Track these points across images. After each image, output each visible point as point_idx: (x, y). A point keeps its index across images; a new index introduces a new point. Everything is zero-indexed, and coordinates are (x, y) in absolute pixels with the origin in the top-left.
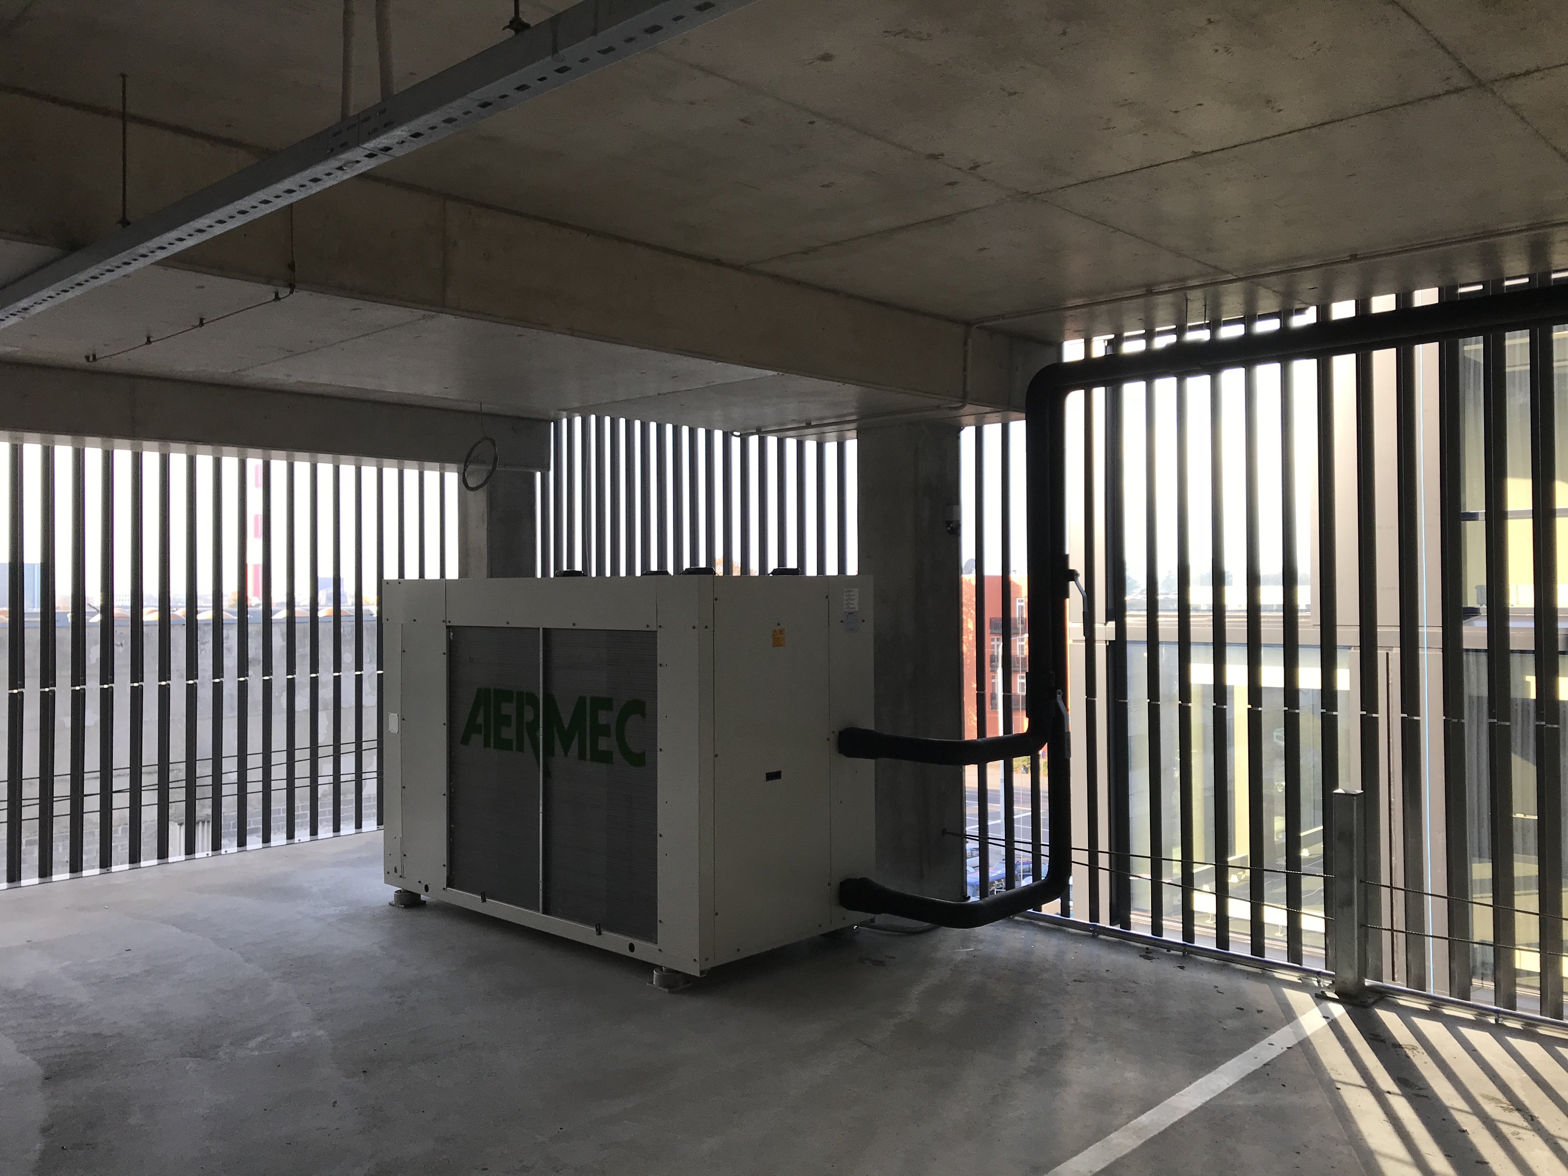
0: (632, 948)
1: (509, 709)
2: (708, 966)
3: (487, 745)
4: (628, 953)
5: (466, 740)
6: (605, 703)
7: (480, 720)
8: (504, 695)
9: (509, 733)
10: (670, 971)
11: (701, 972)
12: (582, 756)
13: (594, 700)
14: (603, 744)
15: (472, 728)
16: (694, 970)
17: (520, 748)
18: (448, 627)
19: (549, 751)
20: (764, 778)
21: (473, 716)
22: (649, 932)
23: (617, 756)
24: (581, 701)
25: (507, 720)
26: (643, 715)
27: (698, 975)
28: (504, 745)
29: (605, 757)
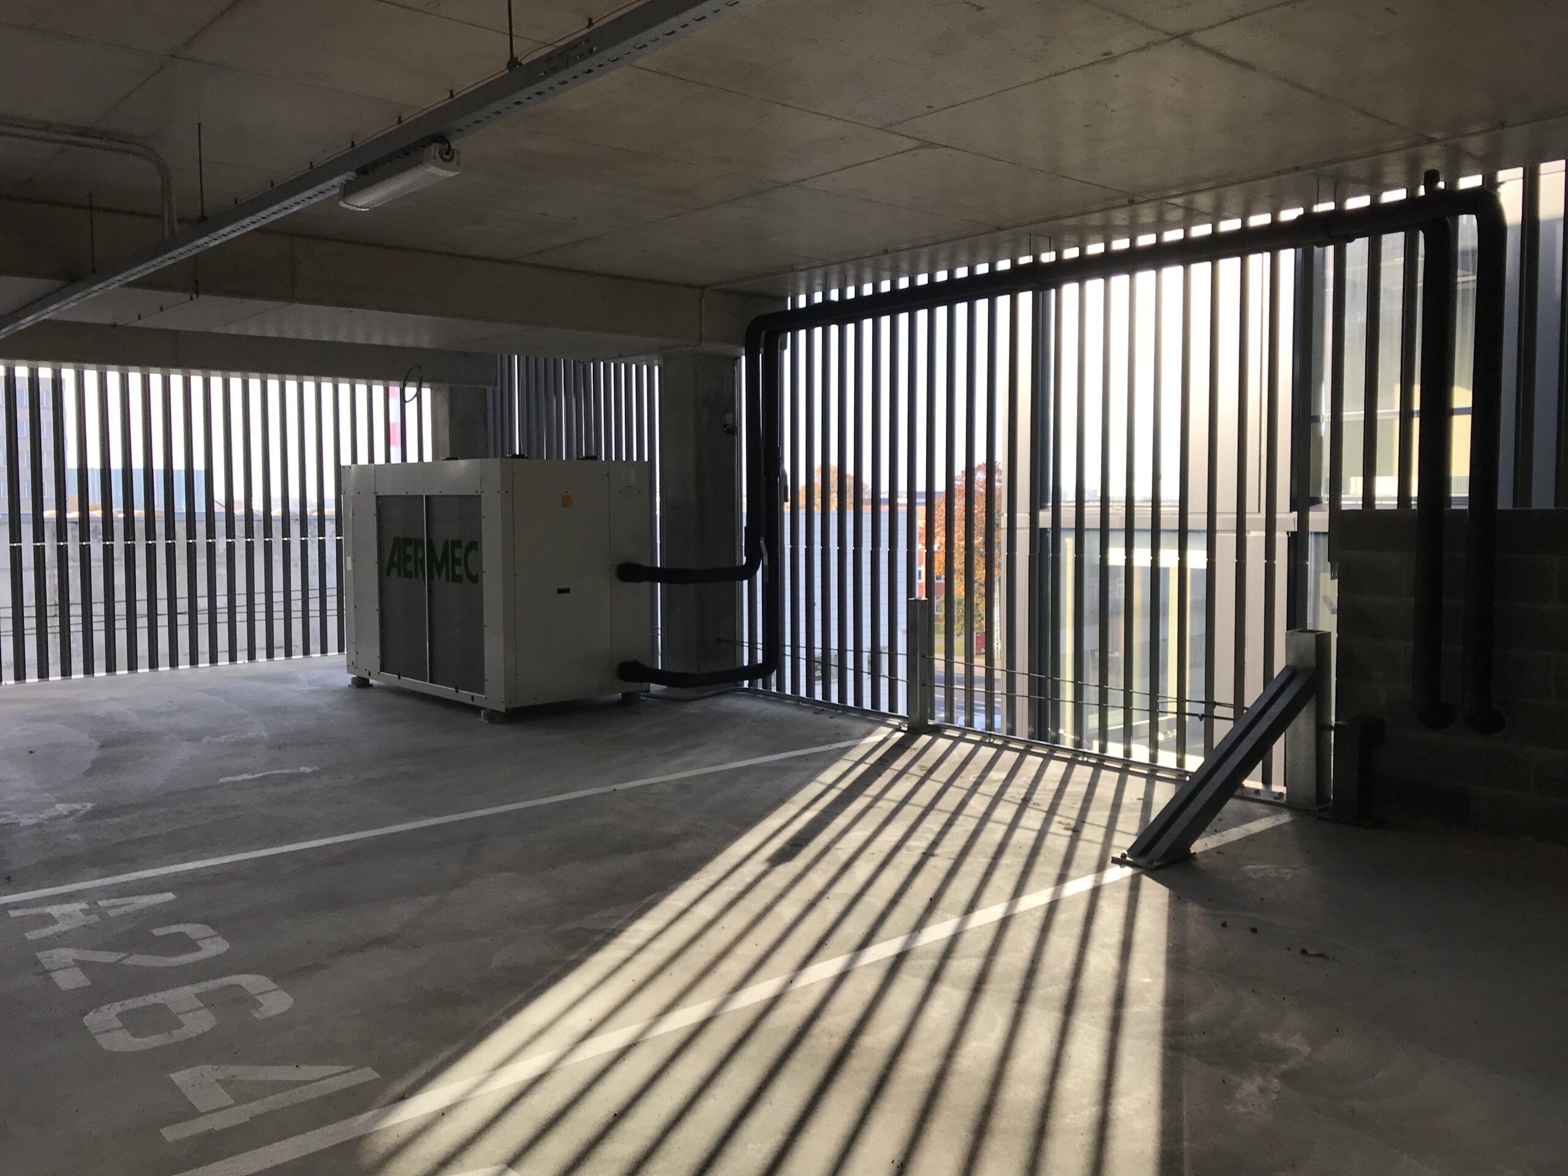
0: (473, 699)
1: (410, 550)
2: (511, 706)
3: (399, 575)
4: (471, 703)
5: (388, 573)
6: (457, 544)
7: (396, 559)
8: (407, 541)
9: (410, 566)
10: (492, 711)
11: (506, 710)
12: (447, 579)
13: (452, 542)
14: (459, 570)
15: (392, 564)
16: (502, 708)
17: (416, 577)
18: (377, 497)
19: (431, 578)
20: (556, 591)
21: (392, 556)
22: (480, 689)
23: (465, 577)
24: (446, 543)
25: (408, 558)
26: (477, 550)
27: (504, 711)
28: (408, 575)
29: (457, 579)
